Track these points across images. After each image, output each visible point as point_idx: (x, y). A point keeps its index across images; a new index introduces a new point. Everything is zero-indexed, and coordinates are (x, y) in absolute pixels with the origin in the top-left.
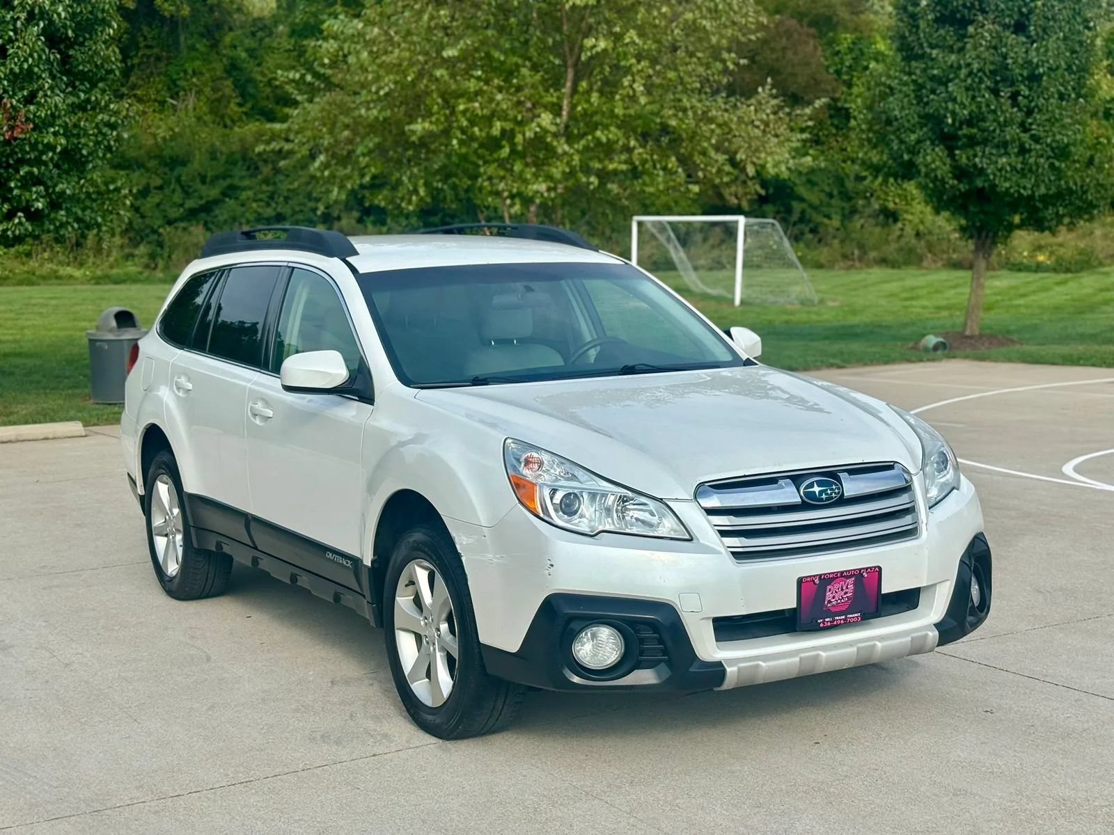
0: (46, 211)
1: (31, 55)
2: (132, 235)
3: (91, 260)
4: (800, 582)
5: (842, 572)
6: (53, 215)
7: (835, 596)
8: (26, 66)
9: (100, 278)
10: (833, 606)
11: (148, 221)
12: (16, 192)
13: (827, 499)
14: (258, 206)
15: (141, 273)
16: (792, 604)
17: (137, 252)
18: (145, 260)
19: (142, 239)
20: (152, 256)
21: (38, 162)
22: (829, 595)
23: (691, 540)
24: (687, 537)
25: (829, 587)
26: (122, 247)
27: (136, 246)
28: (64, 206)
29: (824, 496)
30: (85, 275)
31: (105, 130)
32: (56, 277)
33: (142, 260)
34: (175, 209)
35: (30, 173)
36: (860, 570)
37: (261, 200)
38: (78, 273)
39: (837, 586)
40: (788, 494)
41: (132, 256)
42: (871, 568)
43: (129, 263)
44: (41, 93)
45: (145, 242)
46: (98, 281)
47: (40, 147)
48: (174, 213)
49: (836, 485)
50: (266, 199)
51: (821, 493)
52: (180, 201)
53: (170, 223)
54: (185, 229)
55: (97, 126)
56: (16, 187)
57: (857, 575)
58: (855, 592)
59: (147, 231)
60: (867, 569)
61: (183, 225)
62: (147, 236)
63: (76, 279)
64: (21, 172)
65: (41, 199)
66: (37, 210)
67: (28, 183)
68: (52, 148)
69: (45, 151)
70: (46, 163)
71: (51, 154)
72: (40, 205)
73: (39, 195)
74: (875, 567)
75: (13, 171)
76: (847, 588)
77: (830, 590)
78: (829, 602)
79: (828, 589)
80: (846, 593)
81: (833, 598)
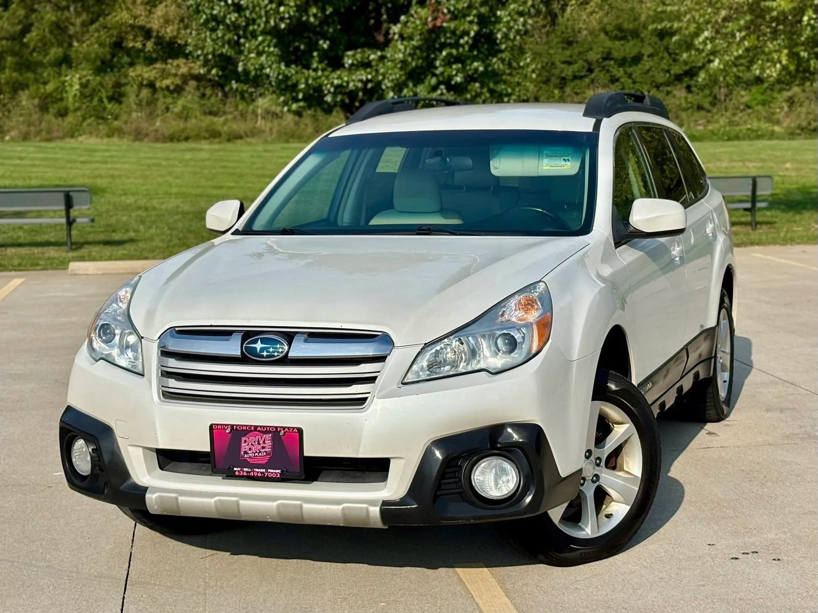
0: (464, 84)
4: (212, 428)
5: (256, 427)
6: (469, 87)
7: (250, 448)
10: (250, 457)
12: (440, 69)
13: (268, 357)
14: (739, 71)
16: (206, 448)
21: (457, 45)
22: (244, 447)
23: (143, 375)
24: (141, 372)
25: (243, 439)
29: (265, 354)
31: (515, 17)
34: (662, 75)
35: (449, 55)
36: (276, 428)
37: (742, 65)
39: (253, 439)
40: (233, 348)
42: (289, 428)
47: (458, 33)
48: (661, 78)
49: (282, 344)
50: (747, 64)
51: (262, 349)
52: (666, 68)
54: (669, 92)
56: (440, 65)
57: (274, 432)
58: (273, 447)
60: (284, 428)
61: (669, 89)
64: (444, 53)
65: (460, 75)
66: (456, 83)
67: (448, 62)
68: (467, 33)
69: (461, 37)
70: (463, 46)
71: (466, 38)
72: (458, 79)
73: (458, 71)
74: (294, 428)
75: (438, 53)
76: (264, 442)
77: (245, 442)
78: (246, 453)
79: (243, 441)
80: (263, 448)
81: (250, 449)
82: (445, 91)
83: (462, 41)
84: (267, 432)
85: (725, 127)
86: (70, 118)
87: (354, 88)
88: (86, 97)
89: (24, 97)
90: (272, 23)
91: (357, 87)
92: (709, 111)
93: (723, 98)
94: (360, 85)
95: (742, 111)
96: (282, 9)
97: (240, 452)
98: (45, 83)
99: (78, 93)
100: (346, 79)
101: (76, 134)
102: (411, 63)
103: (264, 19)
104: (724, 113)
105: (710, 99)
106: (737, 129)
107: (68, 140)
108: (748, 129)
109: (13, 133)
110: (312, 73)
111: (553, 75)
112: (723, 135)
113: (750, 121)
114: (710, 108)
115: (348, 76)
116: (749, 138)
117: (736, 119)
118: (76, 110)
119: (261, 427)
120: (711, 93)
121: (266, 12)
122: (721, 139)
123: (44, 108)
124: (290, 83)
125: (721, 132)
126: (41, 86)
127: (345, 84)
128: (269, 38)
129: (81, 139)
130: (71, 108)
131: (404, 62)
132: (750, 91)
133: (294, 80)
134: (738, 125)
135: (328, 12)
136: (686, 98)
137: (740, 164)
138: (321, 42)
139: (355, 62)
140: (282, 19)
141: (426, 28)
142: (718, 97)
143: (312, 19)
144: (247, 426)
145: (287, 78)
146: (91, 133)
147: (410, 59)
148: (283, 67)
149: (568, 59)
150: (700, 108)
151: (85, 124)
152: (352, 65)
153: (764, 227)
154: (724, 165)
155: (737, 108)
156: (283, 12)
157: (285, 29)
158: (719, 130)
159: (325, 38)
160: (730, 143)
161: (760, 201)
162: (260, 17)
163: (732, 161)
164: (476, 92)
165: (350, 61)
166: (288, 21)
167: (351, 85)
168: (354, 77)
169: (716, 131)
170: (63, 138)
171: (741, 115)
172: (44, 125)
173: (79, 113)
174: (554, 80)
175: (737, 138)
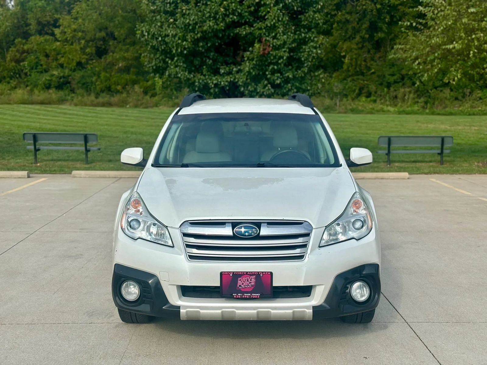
0: (282, 84)
1: (274, 18)
2: (419, 93)
3: (400, 104)
4: (222, 274)
5: (247, 272)
6: (285, 86)
8: (272, 23)
9: (401, 112)
10: (242, 288)
11: (426, 87)
12: (269, 76)
13: (248, 235)
15: (419, 110)
16: (218, 284)
17: (420, 101)
18: (422, 104)
19: (423, 95)
20: (426, 103)
21: (277, 64)
22: (240, 283)
23: (173, 247)
24: (172, 245)
25: (239, 279)
26: (414, 99)
27: (420, 98)
28: (291, 82)
29: (246, 234)
30: (395, 110)
31: (312, 49)
32: (382, 111)
33: (421, 104)
34: (438, 82)
35: (273, 68)
36: (258, 272)
38: (391, 109)
39: (244, 279)
40: (227, 231)
41: (418, 102)
42: (265, 272)
43: (416, 105)
44: (278, 35)
45: (424, 96)
46: (400, 113)
47: (277, 57)
49: (256, 229)
51: (245, 232)
52: (440, 79)
53: (436, 88)
54: (441, 91)
55: (309, 48)
56: (269, 74)
57: (257, 275)
58: (256, 282)
59: (425, 91)
60: (263, 272)
61: (441, 89)
62: (425, 94)
63: (391, 112)
64: (270, 68)
65: (279, 79)
66: (277, 84)
67: (273, 72)
68: (282, 57)
69: (279, 59)
70: (280, 64)
71: (282, 60)
72: (278, 82)
73: (278, 77)
74: (268, 272)
75: (267, 67)
76: (251, 280)
77: (240, 280)
78: (240, 286)
79: (239, 280)
80: (250, 283)
81: (243, 284)
82: (270, 88)
83: (280, 62)
84: (253, 275)
85: (468, 108)
86: (156, 98)
87: (223, 85)
88: (165, 88)
89: (137, 88)
90: (179, 50)
91: (225, 85)
92: (461, 101)
93: (468, 94)
94: (227, 84)
95: (478, 101)
96: (184, 43)
97: (237, 285)
98: (147, 81)
99: (161, 86)
100: (220, 80)
101: (158, 105)
102: (252, 73)
103: (175, 48)
104: (468, 101)
105: (462, 94)
106: (474, 110)
107: (155, 108)
108: (479, 110)
109: (131, 104)
110: (202, 77)
111: (384, 81)
112: (467, 112)
113: (481, 106)
114: (462, 99)
115: (221, 79)
116: (480, 115)
117: (474, 105)
118: (159, 94)
119: (250, 272)
120: (463, 91)
121: (176, 45)
122: (465, 115)
123: (145, 93)
124: (190, 82)
125: (466, 111)
126: (145, 82)
127: (219, 83)
128: (180, 58)
129: (161, 107)
130: (158, 93)
131: (249, 72)
132: (483, 91)
133: (193, 80)
134: (475, 107)
135: (209, 45)
136: (450, 94)
137: (469, 127)
138: (208, 60)
139: (225, 72)
140: (185, 49)
141: (260, 54)
142: (466, 93)
143: (201, 49)
144: (242, 272)
145: (189, 79)
146: (165, 105)
147: (252, 71)
148: (186, 74)
149: (392, 73)
150: (456, 99)
151: (163, 100)
152: (224, 73)
153: (448, 164)
154: (460, 128)
155: (475, 100)
156: (185, 45)
157: (187, 53)
158: (465, 110)
159: (210, 59)
160: (469, 117)
161: (446, 149)
162: (173, 47)
163: (465, 125)
164: (289, 88)
165: (223, 71)
166: (188, 49)
167: (222, 83)
168: (224, 80)
169: (463, 111)
170: (152, 107)
171: (477, 103)
172: (144, 101)
173: (161, 96)
174: (385, 83)
175: (474, 114)
